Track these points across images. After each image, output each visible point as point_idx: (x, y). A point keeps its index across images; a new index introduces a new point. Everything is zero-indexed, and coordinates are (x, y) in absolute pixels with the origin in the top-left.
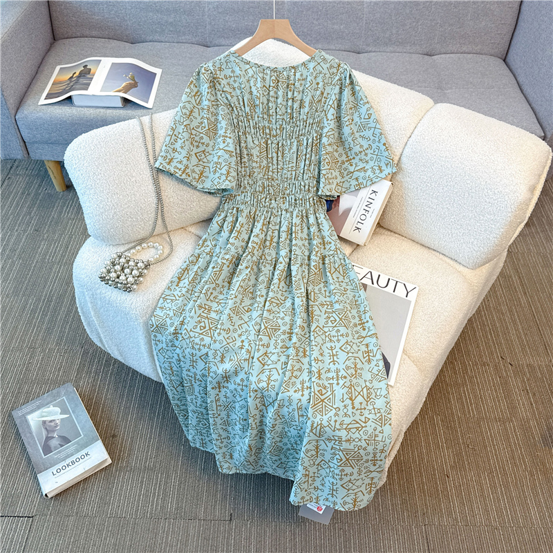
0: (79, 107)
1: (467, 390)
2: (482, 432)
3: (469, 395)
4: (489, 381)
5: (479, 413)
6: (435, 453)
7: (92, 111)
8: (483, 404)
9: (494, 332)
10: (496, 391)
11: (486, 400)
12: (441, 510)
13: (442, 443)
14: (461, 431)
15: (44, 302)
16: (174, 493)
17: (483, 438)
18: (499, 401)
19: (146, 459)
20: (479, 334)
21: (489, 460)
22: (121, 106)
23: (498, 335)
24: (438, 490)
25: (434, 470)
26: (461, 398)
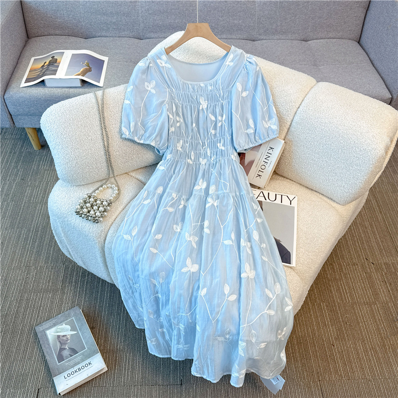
0: (50, 87)
1: (343, 283)
2: (355, 313)
3: (345, 287)
4: (358, 276)
5: (353, 299)
6: (324, 330)
7: (59, 90)
8: (355, 293)
9: (360, 241)
10: (363, 283)
11: (357, 290)
12: (330, 369)
13: (328, 322)
14: (341, 313)
15: (33, 232)
16: (139, 367)
17: (357, 317)
18: (366, 290)
19: (117, 343)
20: (350, 243)
21: (361, 333)
22: (80, 86)
23: (363, 243)
24: (327, 355)
25: (323, 341)
26: (339, 289)
